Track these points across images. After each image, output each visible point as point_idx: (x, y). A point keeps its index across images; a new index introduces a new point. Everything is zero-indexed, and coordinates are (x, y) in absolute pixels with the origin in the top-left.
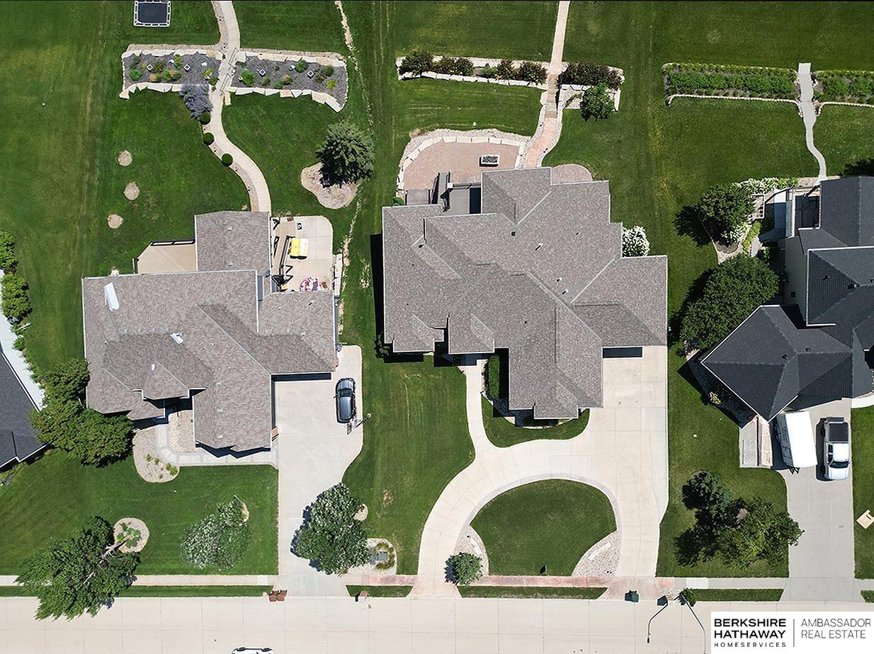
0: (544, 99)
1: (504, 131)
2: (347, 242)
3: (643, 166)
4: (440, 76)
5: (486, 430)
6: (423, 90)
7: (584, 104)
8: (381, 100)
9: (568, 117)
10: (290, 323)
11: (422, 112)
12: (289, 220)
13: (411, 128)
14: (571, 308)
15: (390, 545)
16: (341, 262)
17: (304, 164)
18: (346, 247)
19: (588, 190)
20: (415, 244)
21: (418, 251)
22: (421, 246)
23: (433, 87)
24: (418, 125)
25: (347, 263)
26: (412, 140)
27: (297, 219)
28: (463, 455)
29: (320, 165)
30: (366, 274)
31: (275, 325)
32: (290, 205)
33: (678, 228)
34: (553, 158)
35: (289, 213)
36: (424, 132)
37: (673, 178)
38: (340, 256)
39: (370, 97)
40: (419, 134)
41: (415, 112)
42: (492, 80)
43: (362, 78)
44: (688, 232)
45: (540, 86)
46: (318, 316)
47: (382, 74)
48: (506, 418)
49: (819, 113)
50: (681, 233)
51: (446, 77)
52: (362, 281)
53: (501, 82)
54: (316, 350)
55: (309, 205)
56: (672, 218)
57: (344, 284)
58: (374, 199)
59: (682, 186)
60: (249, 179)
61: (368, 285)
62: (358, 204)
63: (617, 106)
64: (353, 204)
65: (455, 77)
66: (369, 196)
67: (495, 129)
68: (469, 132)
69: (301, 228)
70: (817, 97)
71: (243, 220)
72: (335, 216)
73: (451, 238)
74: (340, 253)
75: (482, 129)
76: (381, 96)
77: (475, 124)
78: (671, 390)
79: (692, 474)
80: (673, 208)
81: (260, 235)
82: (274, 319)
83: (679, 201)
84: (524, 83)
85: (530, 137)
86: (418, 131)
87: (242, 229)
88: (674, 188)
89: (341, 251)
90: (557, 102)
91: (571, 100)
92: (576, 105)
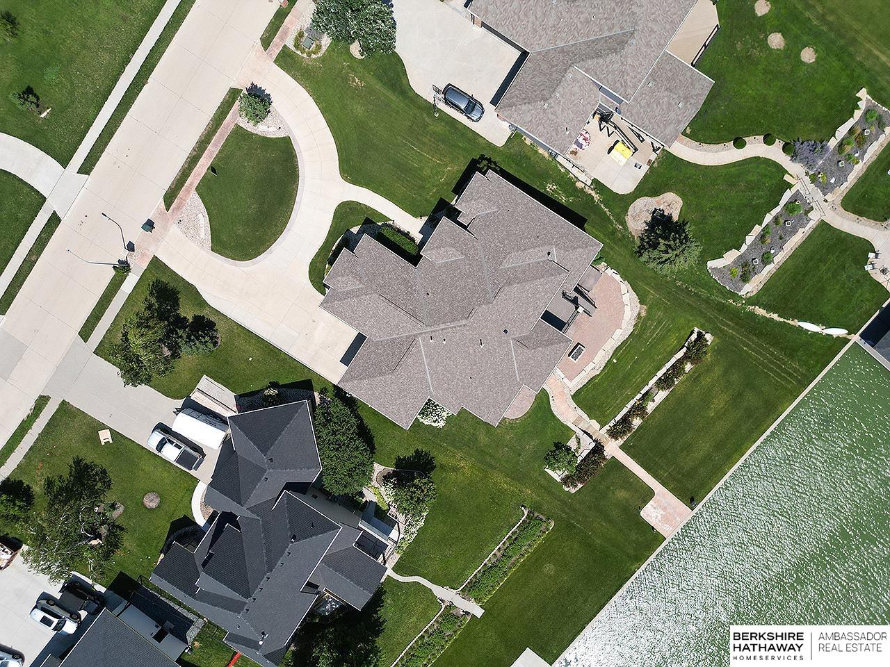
0: (595, 425)
1: (592, 379)
2: (596, 197)
3: (488, 459)
4: (673, 361)
5: (360, 204)
6: (673, 340)
7: (568, 449)
8: (691, 303)
9: (567, 432)
10: (563, 101)
11: (656, 328)
12: (650, 161)
13: (649, 312)
14: (415, 336)
15: (313, 56)
16: (583, 180)
17: (686, 204)
18: (593, 193)
19: (499, 408)
20: (554, 251)
21: (546, 249)
22: (549, 254)
23: (668, 349)
24: (648, 317)
25: (579, 185)
26: (639, 305)
27: (645, 168)
28: (351, 170)
29: (675, 218)
30: (558, 194)
31: (570, 86)
32: (662, 170)
33: (422, 452)
34: (543, 401)
35: (656, 165)
36: (638, 318)
37: (463, 474)
38: (589, 183)
39: (699, 296)
40: (639, 314)
41: (660, 322)
42: (639, 396)
43: (720, 300)
44: (414, 457)
45: (607, 427)
46: (552, 129)
47: (710, 318)
48: (359, 227)
49: (438, 600)
50: (417, 452)
51: (669, 365)
52: (555, 187)
53: (632, 402)
54: (524, 107)
55: (650, 186)
56: (433, 453)
57: (563, 170)
58: (615, 243)
59: (453, 476)
60: (709, 151)
61: (548, 190)
62: (620, 227)
63: (549, 471)
64: (624, 223)
65: (664, 370)
66: (620, 240)
67: (598, 373)
68: (611, 353)
69: (635, 166)
70: (451, 606)
71: (679, 122)
72: (624, 202)
73: (538, 282)
74: (592, 184)
75: (606, 365)
76: (693, 304)
77: (615, 361)
78: (299, 365)
79: (221, 336)
80: (440, 459)
81: (656, 127)
82: (576, 89)
83: (442, 467)
84: (618, 418)
85: (572, 394)
86: (643, 314)
87: (672, 115)
88: (455, 469)
89: (592, 187)
90: (585, 432)
91: (579, 443)
92: (572, 444)
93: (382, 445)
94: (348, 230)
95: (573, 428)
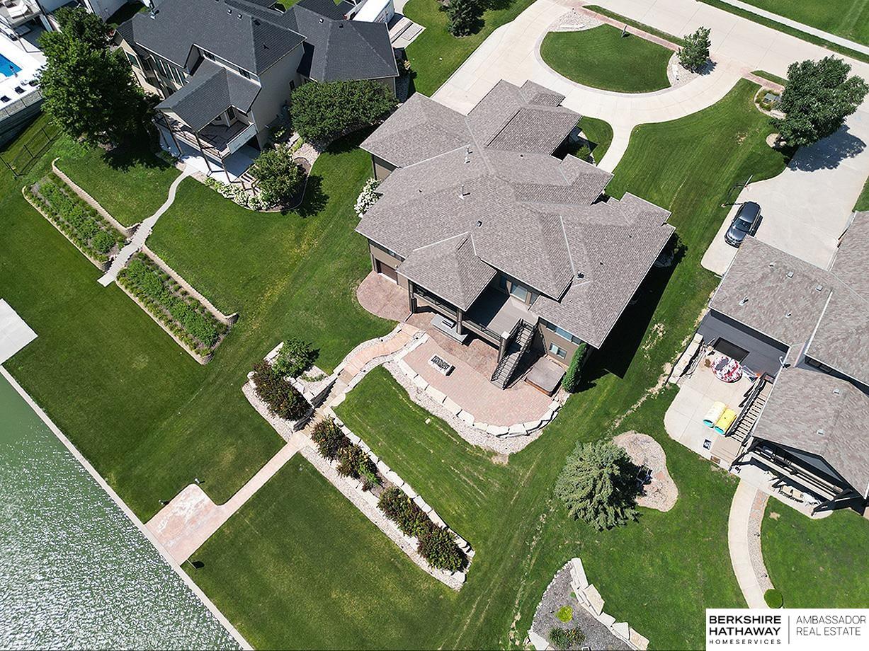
0: (337, 398)
1: (404, 390)
2: (655, 390)
3: (307, 274)
4: (426, 508)
5: (611, 140)
6: (455, 507)
7: (308, 367)
8: (513, 542)
9: (330, 366)
10: (784, 285)
11: (476, 480)
12: (718, 461)
13: (500, 469)
15: (757, 105)
16: (673, 372)
17: (662, 518)
18: (659, 386)
19: (380, 230)
21: (588, 272)
22: (581, 276)
23: (443, 501)
24: (491, 468)
25: (667, 367)
26: (508, 453)
27: (707, 455)
28: (644, 134)
29: (639, 501)
30: (653, 339)
31: (804, 292)
32: (707, 478)
33: (325, 203)
34: (380, 328)
35: (714, 469)
36: (488, 452)
37: (292, 248)
38: (672, 380)
39: (524, 556)
40: (496, 454)
41: (481, 484)
42: (374, 458)
43: (519, 595)
44: (320, 195)
45: (333, 415)
47: (490, 580)
48: (586, 138)
49: (136, 224)
50: (326, 197)
51: (420, 502)
52: (661, 334)
53: (366, 449)
55: (679, 459)
56: (322, 215)
57: (684, 343)
58: (594, 417)
59: (292, 236)
60: (751, 551)
61: (656, 326)
62: (617, 425)
63: (280, 346)
64: (623, 429)
65: (411, 494)
66: (599, 425)
67: (412, 398)
68: (439, 415)
69: (706, 441)
70: (124, 242)
72: (655, 428)
73: (545, 257)
74: (671, 384)
75: (423, 409)
76: (511, 546)
77: (428, 421)
79: (464, 38)
80: (314, 222)
82: (803, 303)
83: (304, 225)
84: (345, 430)
85: (384, 366)
86: (495, 460)
87: (803, 426)
88: (298, 239)
89: (667, 385)
90: (331, 386)
91: (313, 380)
92: (315, 371)
93: (338, 161)
94: (581, 130)
95: (337, 370)
